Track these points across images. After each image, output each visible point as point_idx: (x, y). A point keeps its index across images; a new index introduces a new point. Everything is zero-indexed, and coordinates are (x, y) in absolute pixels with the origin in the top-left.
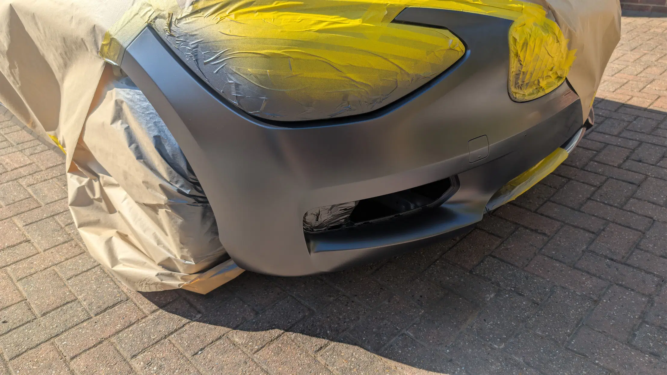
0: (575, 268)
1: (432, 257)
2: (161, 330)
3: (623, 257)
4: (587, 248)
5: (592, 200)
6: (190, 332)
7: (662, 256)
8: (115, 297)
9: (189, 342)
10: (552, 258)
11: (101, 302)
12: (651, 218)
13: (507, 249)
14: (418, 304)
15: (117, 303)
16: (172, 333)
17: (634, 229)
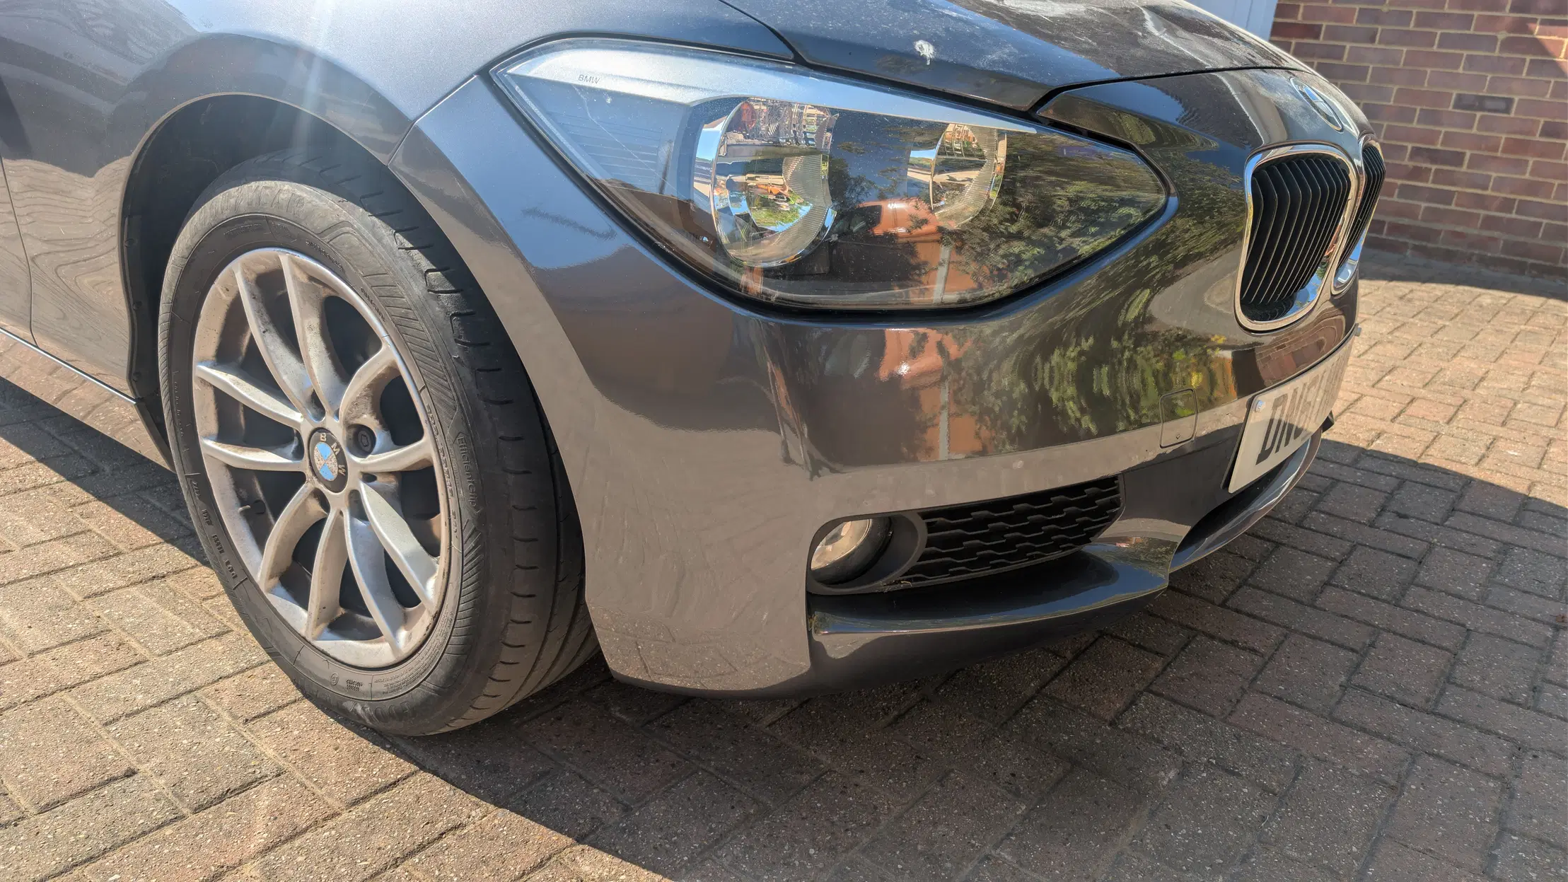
0: (1334, 720)
1: (1020, 693)
2: (382, 845)
3: (1428, 700)
4: (1349, 680)
5: (1334, 586)
6: (462, 850)
7: (1503, 700)
8: (246, 767)
10: (1280, 699)
11: (208, 779)
12: (1463, 625)
13: (1182, 679)
14: (1010, 791)
15: (252, 783)
16: (412, 854)
17: (1434, 646)
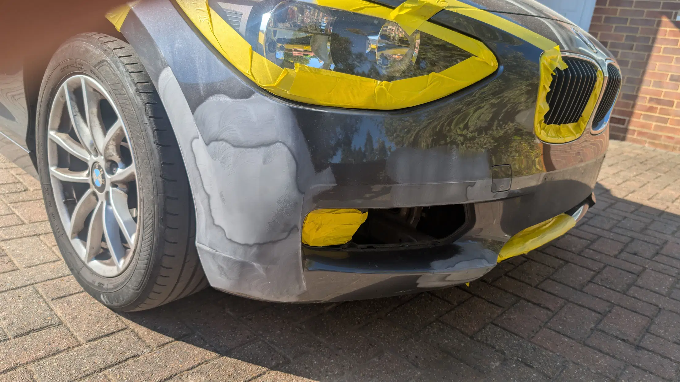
0: (585, 345)
1: (428, 319)
2: (96, 361)
3: (635, 340)
4: (595, 327)
5: (593, 283)
6: (134, 367)
7: (675, 343)
8: (44, 320)
9: (130, 379)
10: (559, 332)
11: (25, 323)
12: (657, 306)
13: (510, 319)
14: (413, 365)
15: (45, 327)
16: (110, 367)
17: (641, 314)
